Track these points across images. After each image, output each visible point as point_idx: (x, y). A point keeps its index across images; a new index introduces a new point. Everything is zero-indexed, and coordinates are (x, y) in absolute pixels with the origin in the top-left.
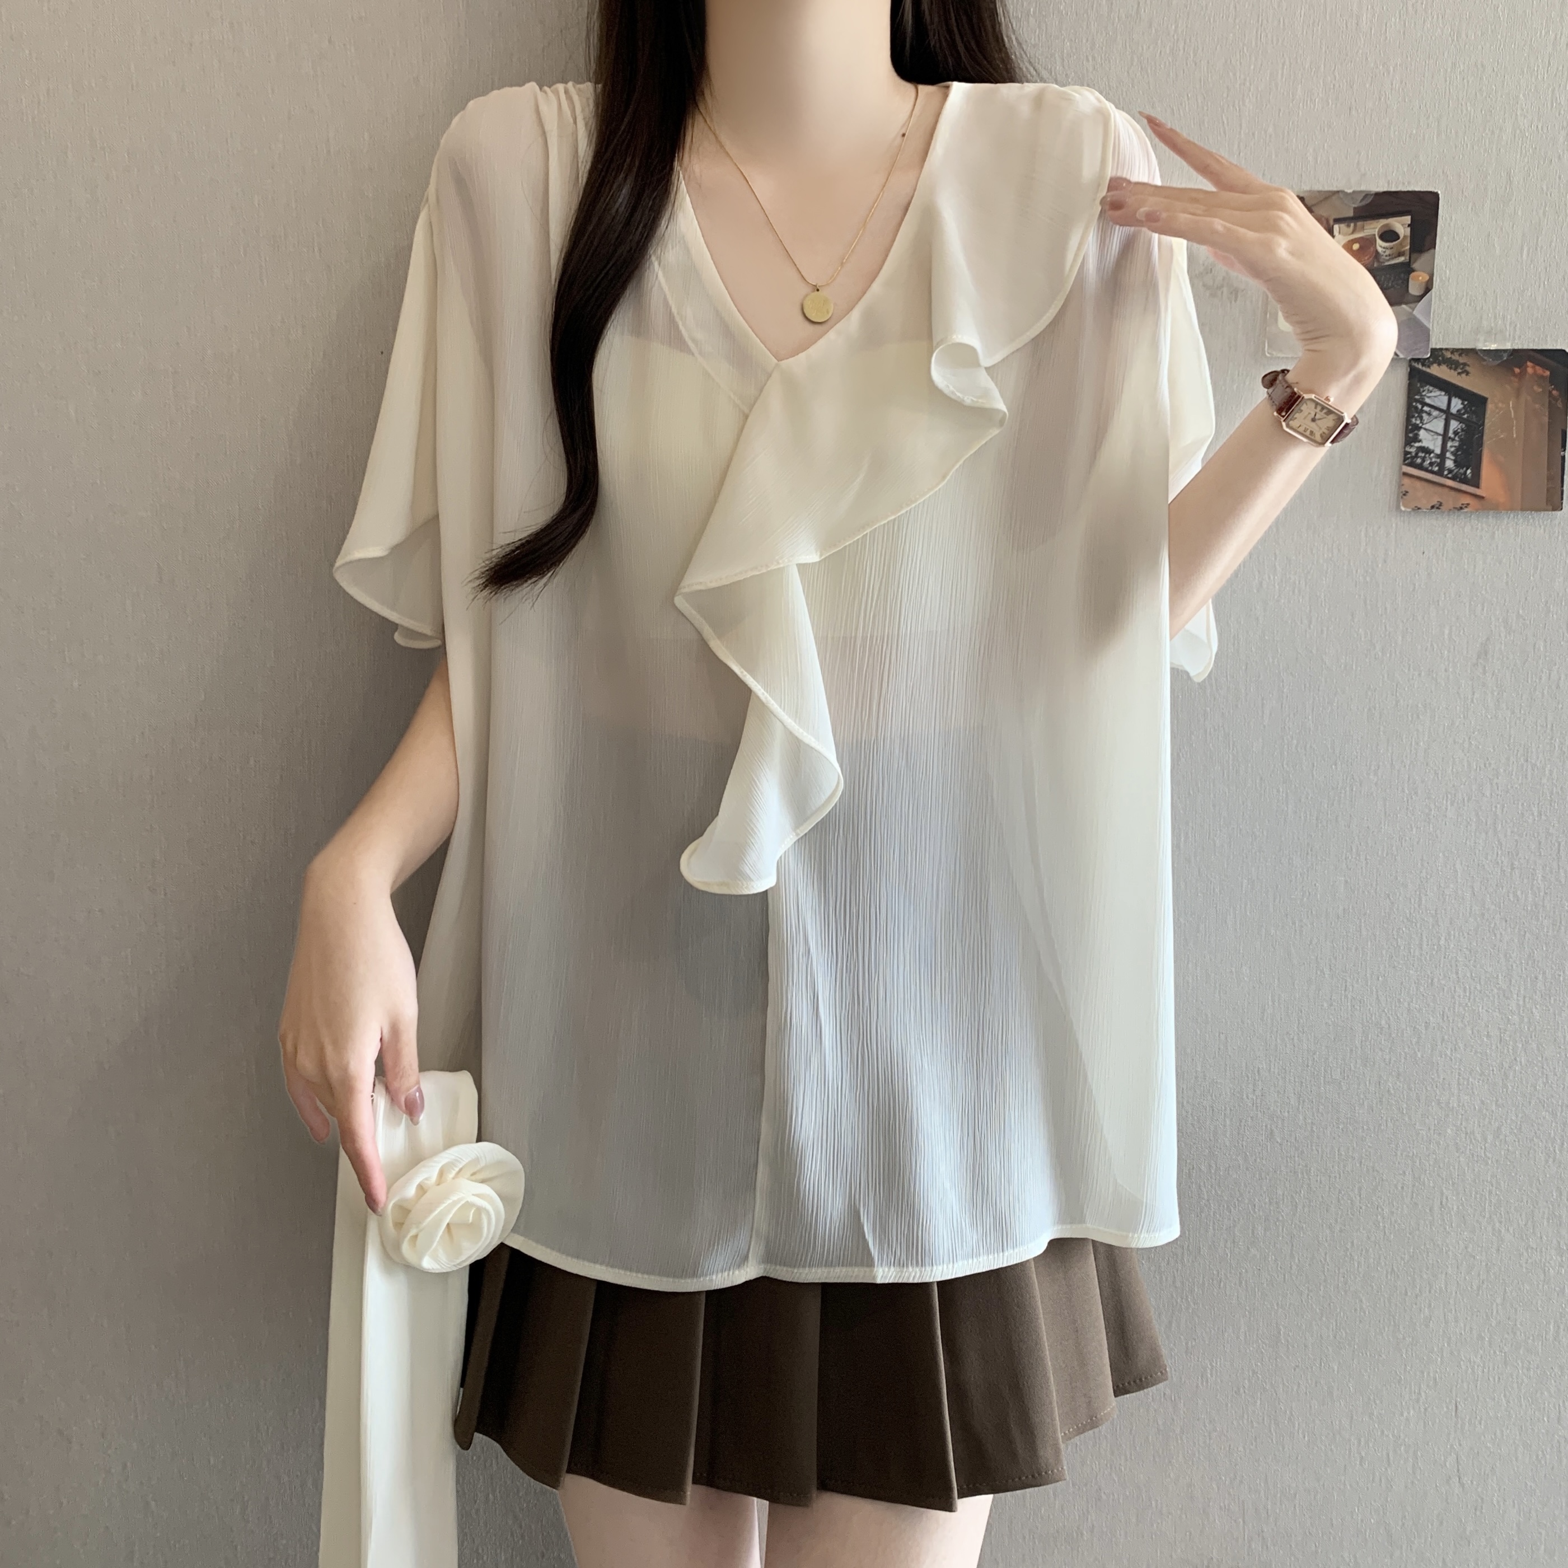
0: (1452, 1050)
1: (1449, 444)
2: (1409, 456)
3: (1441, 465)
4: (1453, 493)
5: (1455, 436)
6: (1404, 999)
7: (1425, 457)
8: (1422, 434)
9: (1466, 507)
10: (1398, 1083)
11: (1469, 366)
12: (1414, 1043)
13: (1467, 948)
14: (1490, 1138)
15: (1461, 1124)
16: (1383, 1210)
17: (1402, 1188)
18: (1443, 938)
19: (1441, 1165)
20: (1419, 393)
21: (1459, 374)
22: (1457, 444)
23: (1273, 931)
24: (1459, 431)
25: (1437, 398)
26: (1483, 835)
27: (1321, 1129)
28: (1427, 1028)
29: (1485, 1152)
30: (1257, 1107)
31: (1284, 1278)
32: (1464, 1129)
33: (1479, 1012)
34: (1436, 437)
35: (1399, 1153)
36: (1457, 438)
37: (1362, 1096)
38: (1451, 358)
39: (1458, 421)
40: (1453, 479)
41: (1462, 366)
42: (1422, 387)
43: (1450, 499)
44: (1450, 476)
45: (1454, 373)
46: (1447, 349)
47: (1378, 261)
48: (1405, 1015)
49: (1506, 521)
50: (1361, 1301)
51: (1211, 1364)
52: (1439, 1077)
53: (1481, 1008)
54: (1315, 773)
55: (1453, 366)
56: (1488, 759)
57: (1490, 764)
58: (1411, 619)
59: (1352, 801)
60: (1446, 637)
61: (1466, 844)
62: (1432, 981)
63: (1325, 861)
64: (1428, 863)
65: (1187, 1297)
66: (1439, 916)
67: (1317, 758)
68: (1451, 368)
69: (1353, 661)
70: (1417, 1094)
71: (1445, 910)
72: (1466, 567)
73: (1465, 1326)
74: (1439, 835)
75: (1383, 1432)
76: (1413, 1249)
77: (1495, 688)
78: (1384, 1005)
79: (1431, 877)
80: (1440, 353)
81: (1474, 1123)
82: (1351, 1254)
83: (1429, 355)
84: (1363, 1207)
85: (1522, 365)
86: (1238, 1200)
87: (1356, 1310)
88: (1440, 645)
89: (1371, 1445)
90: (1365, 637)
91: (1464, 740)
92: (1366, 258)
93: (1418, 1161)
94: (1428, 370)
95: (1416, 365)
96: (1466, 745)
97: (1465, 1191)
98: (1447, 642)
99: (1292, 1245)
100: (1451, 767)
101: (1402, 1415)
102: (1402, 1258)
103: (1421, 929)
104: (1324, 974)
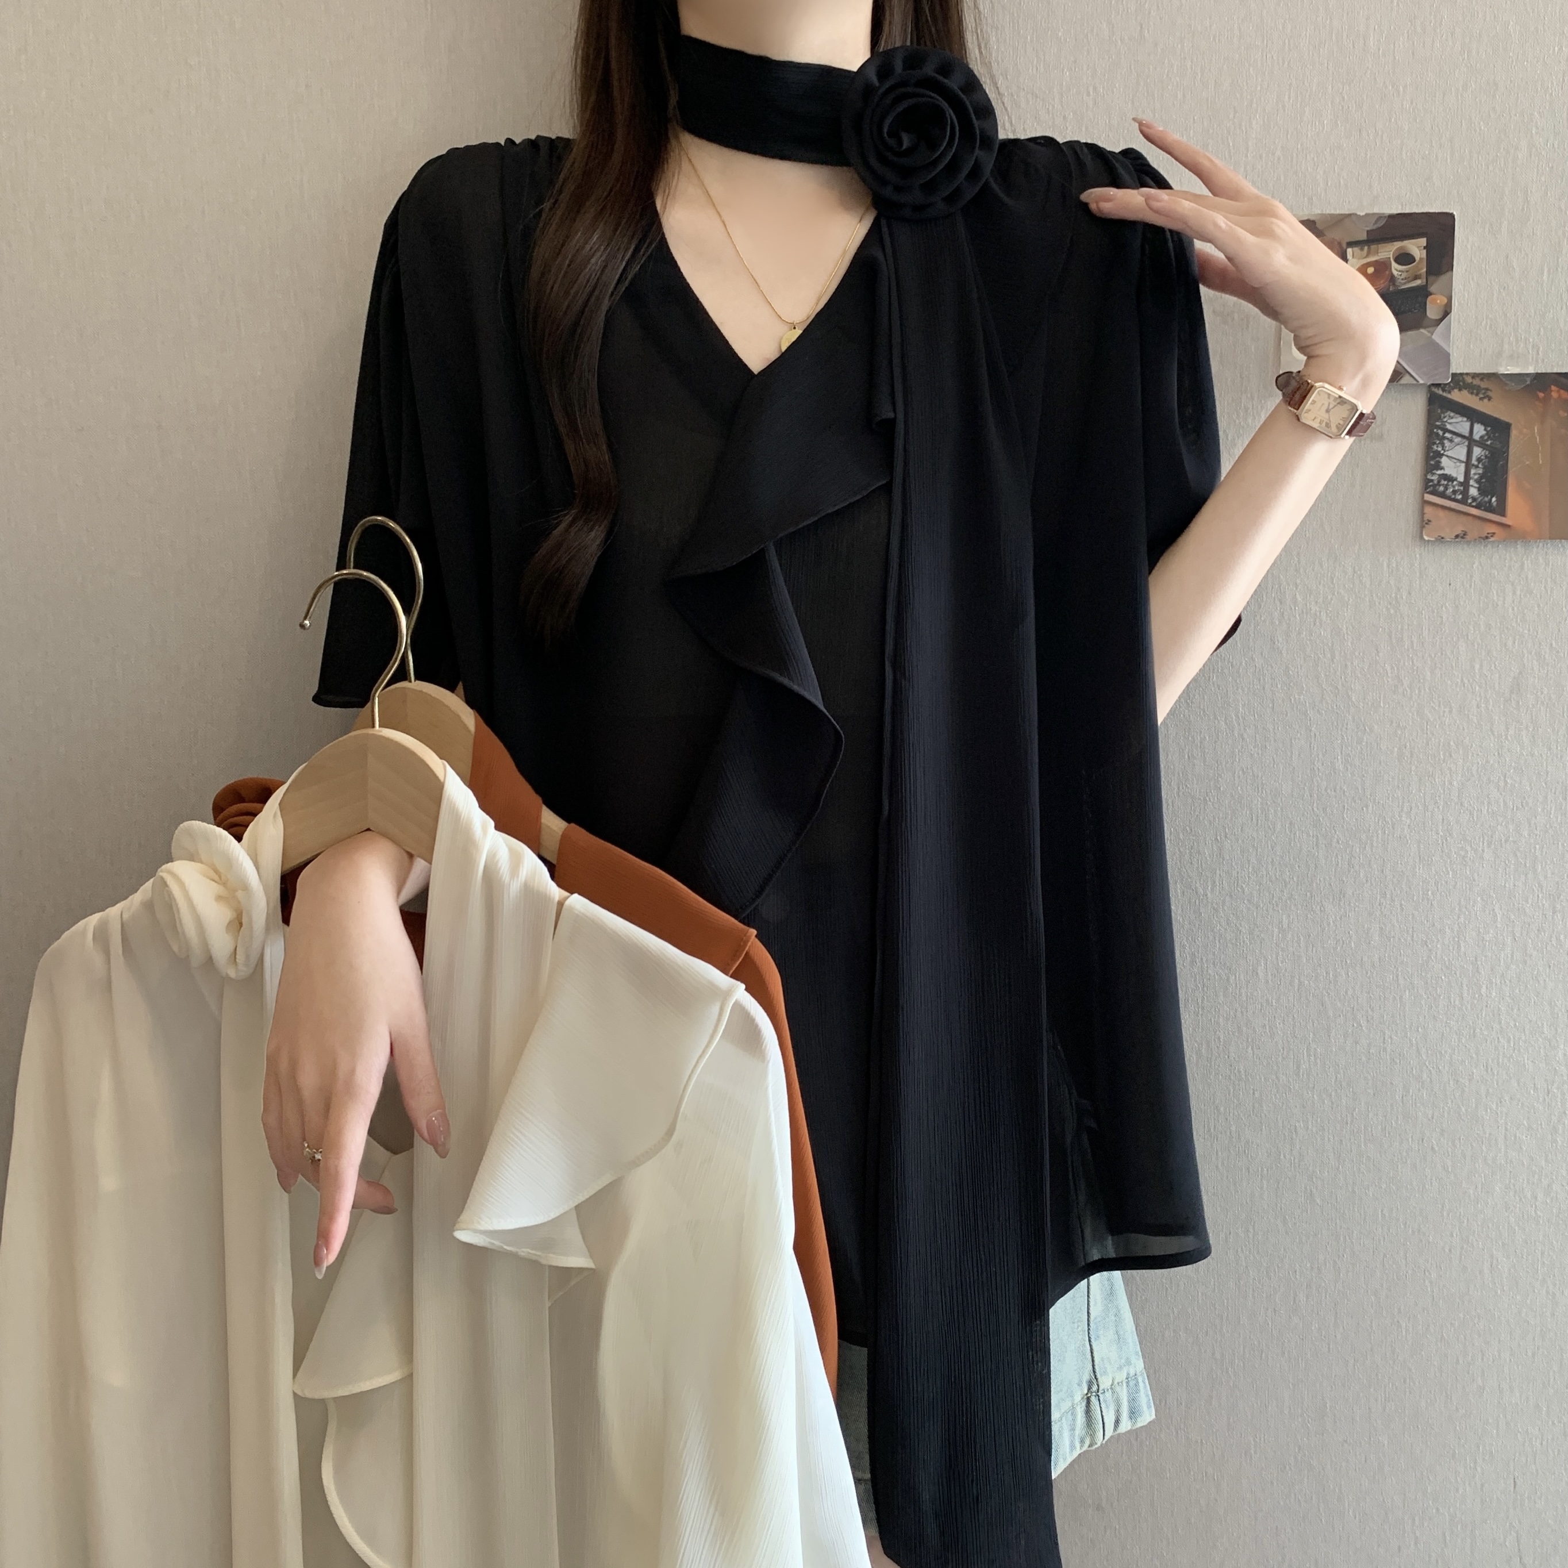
0: (1497, 1104)
1: (1473, 471)
2: (1431, 484)
3: (1465, 493)
4: (1478, 522)
5: (1479, 463)
6: (1446, 1052)
7: (1447, 485)
8: (1444, 461)
9: (1492, 536)
10: (1442, 1140)
11: (1491, 391)
12: (1457, 1097)
13: (1510, 996)
14: (1540, 1196)
15: (1510, 1182)
16: (1430, 1274)
17: (1450, 1251)
18: (1484, 987)
19: (1490, 1225)
20: (1439, 419)
21: (1481, 399)
22: (1480, 471)
23: (1306, 982)
24: (1482, 457)
25: (1460, 424)
26: (1523, 877)
27: (1363, 1190)
28: (1470, 1080)
29: (1535, 1211)
30: (1295, 1166)
31: (1329, 1348)
32: (1512, 1187)
33: (1524, 1064)
34: (1458, 464)
35: (1445, 1214)
36: (1480, 466)
37: (1405, 1154)
38: (1472, 383)
39: (1481, 447)
40: (1477, 507)
41: (1483, 391)
42: (1444, 413)
43: (1475, 529)
44: (1474, 504)
45: (1476, 399)
46: (1467, 374)
47: (1394, 284)
48: (1447, 1068)
49: (1535, 549)
50: (1410, 1370)
51: (1254, 1440)
52: (1485, 1133)
53: (1526, 1059)
54: (1345, 816)
55: (1475, 391)
56: (1525, 798)
57: (1527, 804)
58: (1439, 654)
59: (1384, 844)
60: (1477, 671)
61: (1505, 886)
62: (1474, 1031)
63: (1358, 907)
64: (1466, 908)
65: (1227, 1369)
66: (1479, 963)
67: (1348, 800)
68: (1472, 393)
69: (1380, 698)
70: (1462, 1151)
71: (1486, 956)
72: (1495, 598)
73: (1521, 1396)
74: (1476, 878)
75: (1438, 1510)
76: (1464, 1315)
77: (1529, 724)
78: (1424, 1058)
79: (1469, 922)
80: (1461, 379)
81: (1524, 1180)
82: (1398, 1322)
83: (1450, 380)
84: (1409, 1272)
85: (1545, 389)
86: (1278, 1267)
87: (1405, 1381)
88: (1471, 680)
89: (1426, 1525)
90: (1392, 673)
91: (1499, 777)
92: (1382, 282)
93: (1465, 1221)
94: (1449, 396)
95: (1435, 390)
96: (1502, 784)
97: (1516, 1252)
98: (1478, 677)
99: (1336, 1313)
100: (1486, 808)
101: (1457, 1490)
102: (1451, 1323)
103: (1461, 977)
104: (1361, 1026)
